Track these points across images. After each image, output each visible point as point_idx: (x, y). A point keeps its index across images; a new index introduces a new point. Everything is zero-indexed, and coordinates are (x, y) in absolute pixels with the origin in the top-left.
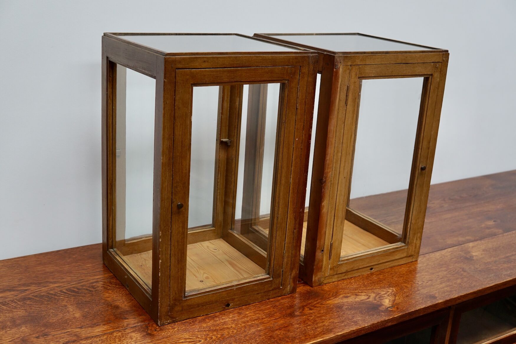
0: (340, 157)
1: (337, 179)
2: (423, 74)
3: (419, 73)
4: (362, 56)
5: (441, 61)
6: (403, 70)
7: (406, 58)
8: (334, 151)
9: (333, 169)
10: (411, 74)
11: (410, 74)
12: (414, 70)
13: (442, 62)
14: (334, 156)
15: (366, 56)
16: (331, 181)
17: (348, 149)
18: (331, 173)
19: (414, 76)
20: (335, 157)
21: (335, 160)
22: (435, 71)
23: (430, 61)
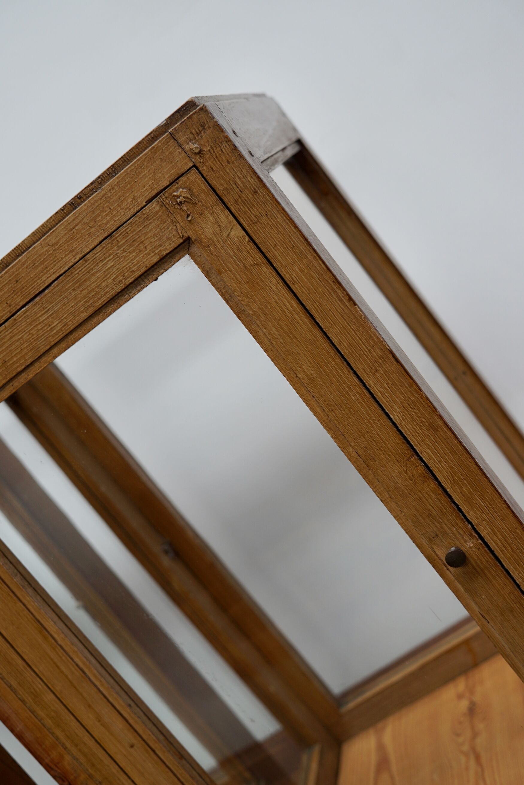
0: (58, 706)
1: (107, 760)
2: (144, 269)
3: (120, 282)
5: (191, 165)
6: (39, 327)
7: (17, 281)
8: (23, 701)
9: (63, 745)
10: (91, 311)
11: (84, 315)
12: (89, 293)
13: (194, 166)
14: (33, 712)
16: (90, 776)
17: (63, 668)
18: (67, 758)
19: (113, 306)
20: (41, 714)
21: (48, 722)
22: (190, 221)
23: (130, 209)
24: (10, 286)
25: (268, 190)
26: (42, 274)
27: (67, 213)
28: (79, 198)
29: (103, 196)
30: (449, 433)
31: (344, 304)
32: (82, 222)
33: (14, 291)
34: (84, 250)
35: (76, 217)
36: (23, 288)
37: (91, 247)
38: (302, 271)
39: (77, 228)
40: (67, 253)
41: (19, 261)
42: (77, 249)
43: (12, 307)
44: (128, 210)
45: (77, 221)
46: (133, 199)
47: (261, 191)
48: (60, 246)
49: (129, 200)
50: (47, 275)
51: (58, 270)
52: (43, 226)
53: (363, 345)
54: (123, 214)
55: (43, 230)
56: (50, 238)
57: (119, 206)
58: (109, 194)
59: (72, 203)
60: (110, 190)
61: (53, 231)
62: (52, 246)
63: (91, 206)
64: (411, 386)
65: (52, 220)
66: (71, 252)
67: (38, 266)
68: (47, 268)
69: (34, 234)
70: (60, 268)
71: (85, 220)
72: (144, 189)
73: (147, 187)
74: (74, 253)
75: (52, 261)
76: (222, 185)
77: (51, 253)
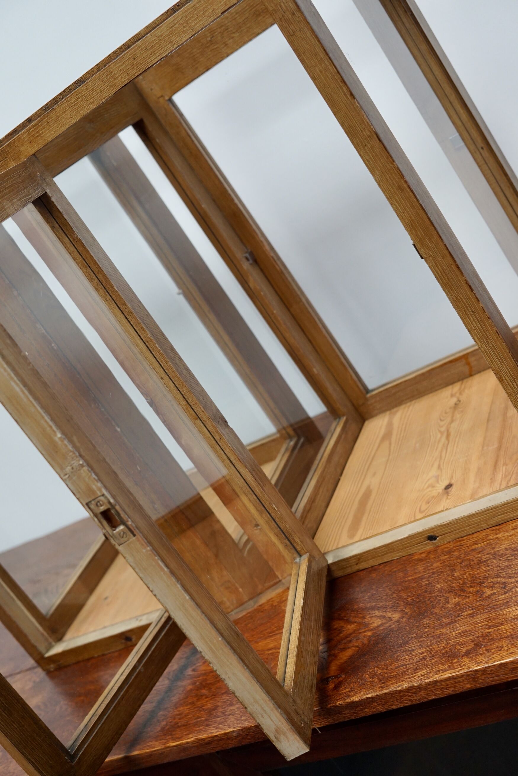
4: (25, 133)
7: (134, 59)
15: (33, 126)
23: (210, 17)
24: (130, 62)
25: (302, 13)
26: (151, 56)
27: (169, 15)
28: (178, 6)
29: (193, 6)
30: (411, 194)
31: (347, 97)
32: (179, 23)
33: (132, 65)
34: (179, 43)
35: (175, 19)
36: (138, 64)
37: (184, 41)
38: (321, 72)
39: (175, 26)
40: (168, 43)
41: (136, 46)
42: (175, 41)
43: (130, 76)
44: (209, 18)
45: (176, 22)
46: (213, 10)
47: (297, 14)
48: (164, 38)
49: (210, 11)
50: (154, 57)
51: (161, 54)
52: (153, 22)
53: (358, 127)
54: (206, 20)
55: (153, 25)
56: (157, 32)
57: (203, 14)
58: (197, 5)
59: (173, 8)
60: (198, 3)
61: (160, 27)
62: (158, 37)
63: (185, 12)
64: (388, 158)
65: (159, 19)
66: (171, 42)
67: (148, 50)
68: (154, 52)
69: (147, 27)
70: (163, 53)
71: (181, 22)
72: (221, 4)
73: (222, 3)
74: (172, 44)
75: (158, 48)
76: (272, 6)
77: (157, 42)
